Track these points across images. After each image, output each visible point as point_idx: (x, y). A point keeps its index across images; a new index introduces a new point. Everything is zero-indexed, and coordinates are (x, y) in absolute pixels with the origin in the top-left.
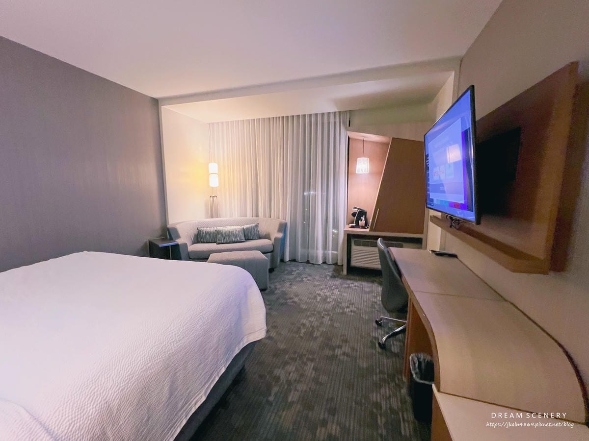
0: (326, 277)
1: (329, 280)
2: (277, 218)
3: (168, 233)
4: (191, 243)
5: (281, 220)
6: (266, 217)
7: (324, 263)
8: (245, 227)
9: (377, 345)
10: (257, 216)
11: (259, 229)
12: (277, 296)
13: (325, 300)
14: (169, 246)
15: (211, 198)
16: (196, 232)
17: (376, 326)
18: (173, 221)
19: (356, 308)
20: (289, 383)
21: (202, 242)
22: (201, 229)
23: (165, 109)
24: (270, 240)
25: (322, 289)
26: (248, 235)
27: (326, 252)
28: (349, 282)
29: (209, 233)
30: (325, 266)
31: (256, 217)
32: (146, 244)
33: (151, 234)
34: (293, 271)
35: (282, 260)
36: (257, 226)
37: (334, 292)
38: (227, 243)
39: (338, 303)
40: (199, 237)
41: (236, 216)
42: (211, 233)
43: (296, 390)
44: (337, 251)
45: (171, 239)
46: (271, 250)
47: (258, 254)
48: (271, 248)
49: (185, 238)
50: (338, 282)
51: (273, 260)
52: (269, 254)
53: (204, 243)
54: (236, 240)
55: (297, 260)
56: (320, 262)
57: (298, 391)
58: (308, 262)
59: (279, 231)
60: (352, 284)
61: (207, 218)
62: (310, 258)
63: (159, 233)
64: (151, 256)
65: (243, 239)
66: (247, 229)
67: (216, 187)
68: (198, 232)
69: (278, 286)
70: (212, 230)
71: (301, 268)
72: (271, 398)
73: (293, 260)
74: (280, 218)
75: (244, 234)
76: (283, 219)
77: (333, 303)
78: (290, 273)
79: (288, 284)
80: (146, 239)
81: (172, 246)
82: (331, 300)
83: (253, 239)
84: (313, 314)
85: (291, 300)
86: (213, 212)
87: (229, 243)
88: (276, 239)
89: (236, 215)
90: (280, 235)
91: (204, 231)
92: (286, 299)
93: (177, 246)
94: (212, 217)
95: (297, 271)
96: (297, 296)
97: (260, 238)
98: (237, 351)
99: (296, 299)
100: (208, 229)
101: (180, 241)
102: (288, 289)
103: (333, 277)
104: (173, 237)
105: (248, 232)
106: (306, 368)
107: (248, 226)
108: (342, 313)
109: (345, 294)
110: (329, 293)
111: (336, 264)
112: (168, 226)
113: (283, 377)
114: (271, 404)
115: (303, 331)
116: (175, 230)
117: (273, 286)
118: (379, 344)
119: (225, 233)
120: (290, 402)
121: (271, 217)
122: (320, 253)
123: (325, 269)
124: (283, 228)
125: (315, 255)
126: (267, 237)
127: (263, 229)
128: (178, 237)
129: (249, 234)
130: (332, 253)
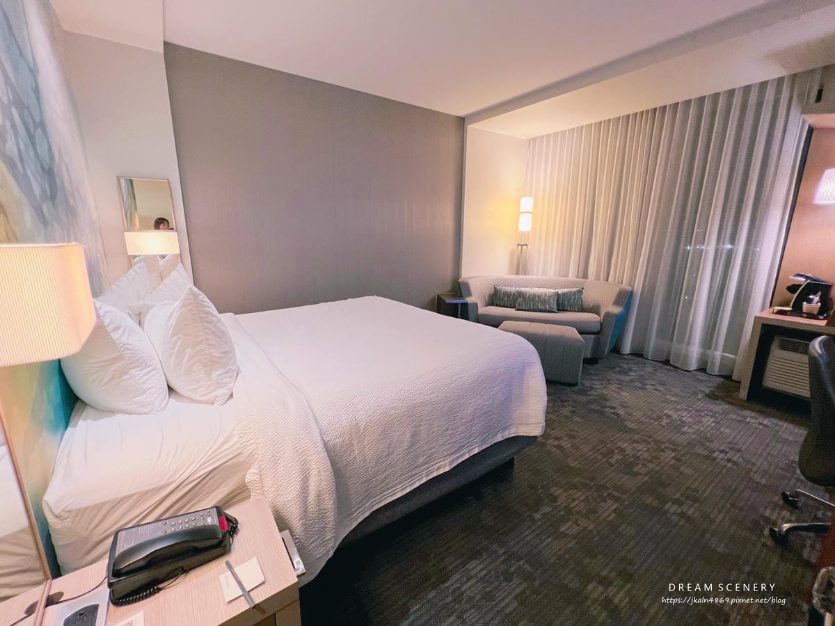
0: (695, 393)
1: (700, 400)
2: (618, 282)
3: (459, 288)
4: (484, 304)
5: (625, 286)
6: (599, 280)
7: (702, 369)
8: (560, 291)
9: (766, 532)
10: (585, 276)
11: (584, 296)
12: (590, 398)
13: (678, 426)
14: (457, 304)
15: (520, 247)
16: (492, 292)
17: (781, 502)
18: (466, 273)
19: (743, 458)
20: (568, 510)
21: (497, 305)
22: (498, 287)
23: (471, 128)
24: (599, 316)
25: (678, 410)
26: (563, 303)
27: (708, 352)
28: (747, 413)
29: (508, 295)
30: (701, 376)
31: (584, 278)
32: (434, 298)
33: (441, 287)
34: (631, 370)
35: (616, 350)
36: (580, 292)
37: (704, 420)
38: (529, 311)
39: (704, 439)
40: (496, 298)
41: (551, 274)
42: (510, 295)
43: (576, 523)
44: (736, 354)
45: (461, 297)
46: (596, 331)
47: (572, 333)
48: (597, 328)
49: (476, 297)
50: (720, 407)
51: (597, 346)
52: (593, 336)
53: (501, 306)
54: (543, 308)
55: (644, 356)
56: (693, 366)
57: (578, 525)
58: (667, 362)
59: (617, 302)
60: (752, 418)
61: (510, 274)
62: (672, 356)
63: (448, 287)
64: (439, 312)
65: (555, 307)
66: (564, 294)
67: (528, 232)
68: (495, 291)
69: (597, 385)
70: (512, 291)
71: (650, 369)
72: (537, 516)
73: (638, 354)
74: (624, 283)
75: (558, 300)
76: (630, 286)
77: (694, 436)
78: (624, 372)
79: (614, 387)
80: (435, 292)
81: (462, 304)
82: (691, 430)
83: (571, 311)
84: (645, 441)
85: (612, 411)
86: (520, 266)
87: (534, 311)
88: (607, 314)
89: (552, 272)
90: (617, 310)
91: (503, 290)
92: (604, 407)
93: (465, 305)
94: (517, 274)
95: (639, 373)
96: (625, 406)
97: (583, 310)
98: (499, 438)
99: (621, 412)
100: (508, 289)
101: (469, 300)
102: (612, 393)
103: (712, 396)
104: (463, 295)
105: (564, 300)
106: (602, 504)
107: (566, 290)
108: (707, 457)
109: (727, 431)
110: (690, 420)
111: (728, 377)
112: (460, 280)
113: (561, 501)
114: (534, 521)
115: (617, 457)
116: (467, 285)
117: (587, 384)
118: (772, 531)
119: (530, 295)
120: (563, 532)
121: (607, 281)
122: (695, 351)
123: (698, 380)
124: (625, 298)
125: (683, 352)
126: (595, 310)
127: (590, 296)
128: (470, 294)
129: (566, 303)
130: (723, 358)
